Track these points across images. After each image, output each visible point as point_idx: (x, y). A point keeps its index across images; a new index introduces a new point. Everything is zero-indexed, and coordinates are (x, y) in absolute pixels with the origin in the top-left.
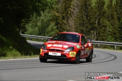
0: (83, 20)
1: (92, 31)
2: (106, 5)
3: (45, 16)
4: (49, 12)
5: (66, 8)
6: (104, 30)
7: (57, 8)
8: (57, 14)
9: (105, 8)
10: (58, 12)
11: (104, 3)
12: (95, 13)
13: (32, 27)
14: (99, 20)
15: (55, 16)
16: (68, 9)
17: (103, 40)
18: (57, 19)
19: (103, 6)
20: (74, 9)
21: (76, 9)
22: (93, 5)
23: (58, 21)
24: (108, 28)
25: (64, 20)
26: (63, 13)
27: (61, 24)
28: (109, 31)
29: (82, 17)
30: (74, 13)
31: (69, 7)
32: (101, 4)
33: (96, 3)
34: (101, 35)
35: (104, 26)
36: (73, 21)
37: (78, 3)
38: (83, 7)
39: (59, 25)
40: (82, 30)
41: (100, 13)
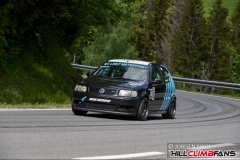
0: (188, 43)
1: (203, 63)
2: (229, 17)
3: (119, 32)
4: (126, 27)
5: (157, 20)
6: (225, 61)
8: (140, 30)
9: (227, 21)
10: (142, 27)
11: (225, 13)
12: (210, 30)
13: (94, 52)
14: (216, 42)
15: (137, 33)
16: (160, 22)
17: (222, 79)
18: (140, 39)
19: (224, 18)
20: (171, 22)
21: (175, 22)
22: (207, 15)
23: (142, 43)
24: (231, 57)
25: (153, 40)
26: (151, 28)
27: (147, 48)
28: (234, 64)
29: (185, 36)
30: (172, 29)
31: (162, 19)
32: (221, 14)
33: (211, 12)
34: (220, 70)
35: (224, 54)
36: (169, 44)
37: (179, 11)
38: (187, 18)
39: (144, 50)
40: (185, 60)
41: (219, 31)
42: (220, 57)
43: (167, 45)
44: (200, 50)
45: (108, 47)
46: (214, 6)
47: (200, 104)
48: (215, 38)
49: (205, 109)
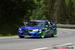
0: (62, 13)
1: (67, 20)
2: (74, 5)
3: (40, 12)
5: (52, 7)
7: (47, 7)
8: (47, 10)
12: (68, 9)
13: (33, 18)
15: (46, 11)
18: (47, 13)
21: (57, 7)
25: (51, 13)
26: (50, 10)
29: (61, 11)
30: (56, 10)
32: (72, 4)
33: (68, 4)
37: (58, 4)
38: (61, 6)
39: (48, 17)
40: (61, 19)
41: (71, 9)
42: (72, 17)
43: (55, 15)
44: (66, 15)
45: (37, 17)
46: (69, 2)
47: (65, 32)
48: (70, 12)
49: (66, 33)
